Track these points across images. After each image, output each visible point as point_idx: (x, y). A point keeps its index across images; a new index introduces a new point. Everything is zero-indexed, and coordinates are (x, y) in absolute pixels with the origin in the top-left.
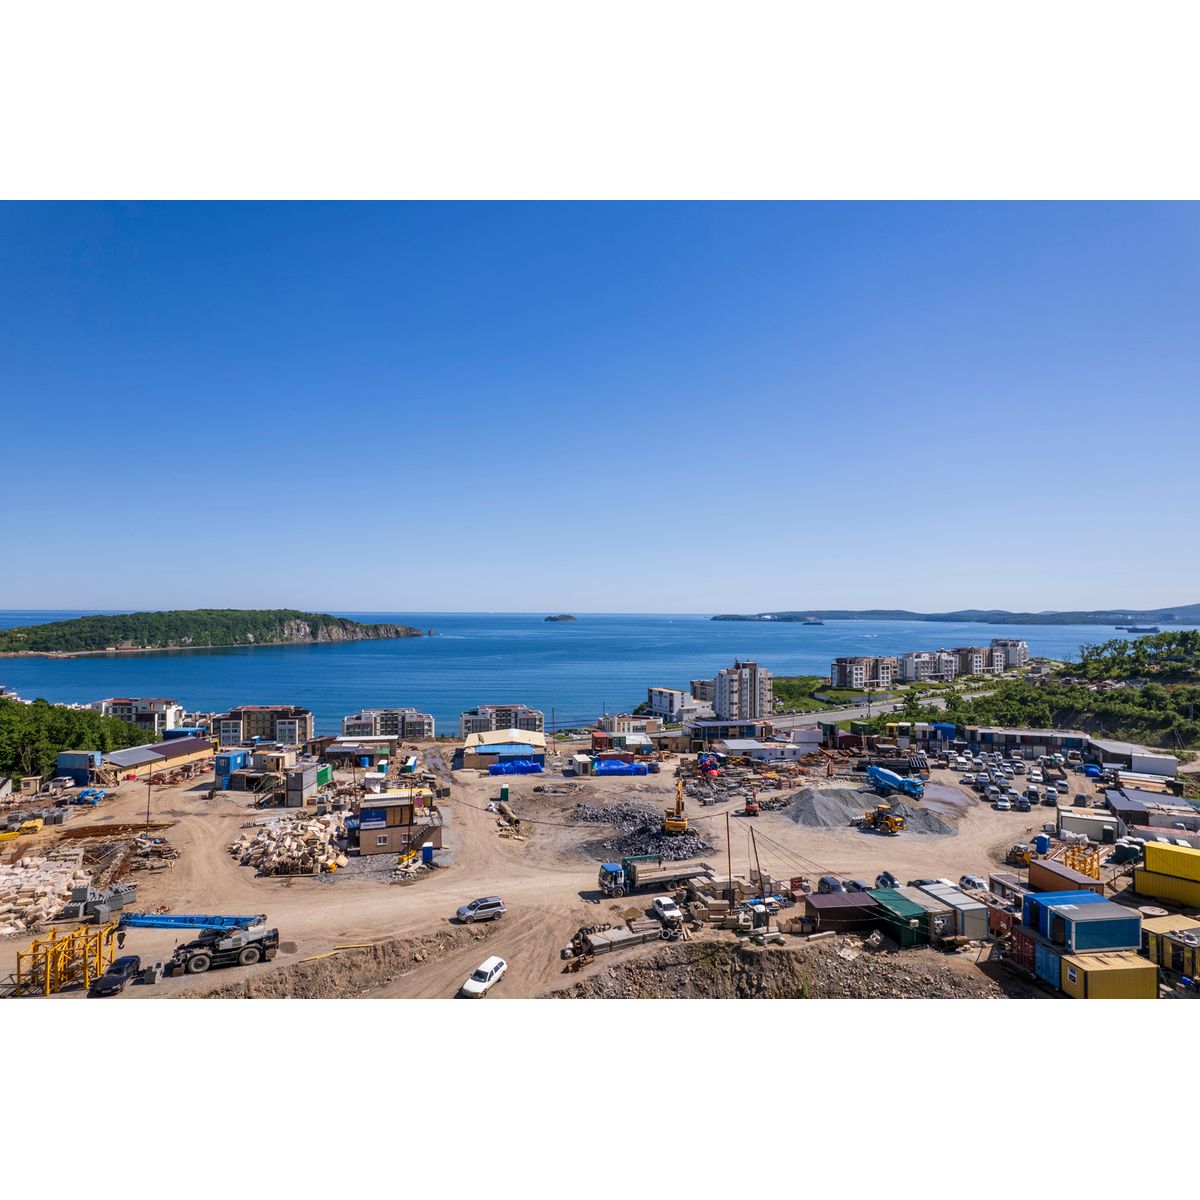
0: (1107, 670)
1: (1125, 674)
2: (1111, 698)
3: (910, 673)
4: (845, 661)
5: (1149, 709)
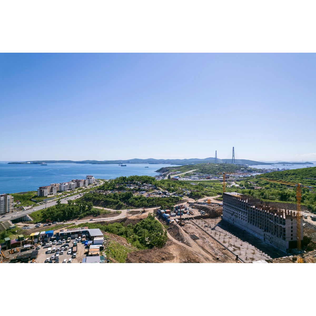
0: (108, 188)
1: (112, 189)
2: (107, 197)
3: (62, 189)
4: (42, 188)
5: (115, 199)
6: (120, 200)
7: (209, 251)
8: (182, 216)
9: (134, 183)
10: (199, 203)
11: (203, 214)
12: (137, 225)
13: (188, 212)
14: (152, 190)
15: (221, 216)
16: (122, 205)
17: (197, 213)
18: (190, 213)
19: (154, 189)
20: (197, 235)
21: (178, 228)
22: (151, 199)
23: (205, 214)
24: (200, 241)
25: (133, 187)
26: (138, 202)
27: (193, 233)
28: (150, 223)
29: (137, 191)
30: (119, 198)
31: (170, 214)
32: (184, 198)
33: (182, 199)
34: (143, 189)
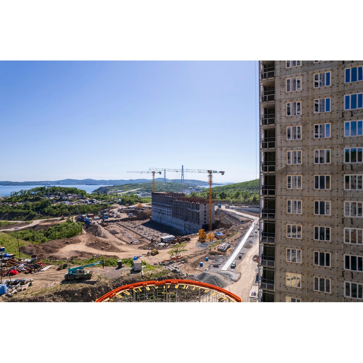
0: (18, 200)
1: (23, 200)
2: (15, 208)
5: (26, 210)
6: (33, 210)
7: (125, 240)
8: (107, 219)
9: (56, 194)
10: (129, 208)
11: (130, 216)
12: (50, 229)
13: (115, 216)
14: (77, 199)
15: (150, 218)
16: (34, 215)
17: (124, 216)
18: (117, 217)
19: (80, 199)
20: (118, 231)
21: (97, 227)
22: (73, 207)
23: (133, 216)
24: (119, 235)
25: (53, 198)
26: (57, 211)
27: (113, 230)
28: (66, 226)
29: (57, 201)
30: (31, 209)
31: (93, 219)
32: (113, 205)
33: (112, 206)
34: (66, 199)
